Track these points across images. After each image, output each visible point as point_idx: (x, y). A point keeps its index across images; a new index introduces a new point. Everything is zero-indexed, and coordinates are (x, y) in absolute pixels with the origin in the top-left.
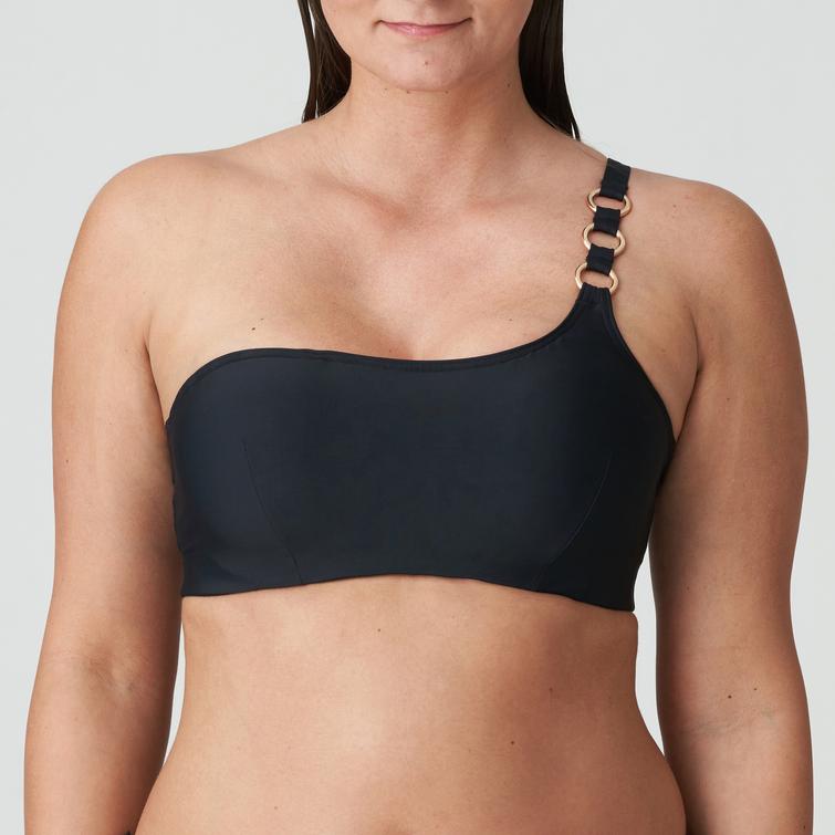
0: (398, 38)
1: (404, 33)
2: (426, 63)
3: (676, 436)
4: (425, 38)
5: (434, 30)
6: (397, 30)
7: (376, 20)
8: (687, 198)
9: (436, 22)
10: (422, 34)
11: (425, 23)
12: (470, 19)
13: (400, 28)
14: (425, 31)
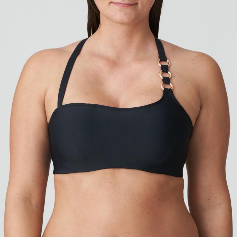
0: (117, 7)
1: (118, 6)
2: (124, 15)
3: (193, 126)
4: (124, 8)
5: (127, 5)
6: (116, 5)
7: (110, 2)
8: (196, 57)
9: (128, 3)
10: (124, 6)
11: (125, 3)
12: (137, 3)
13: (117, 4)
14: (125, 5)
